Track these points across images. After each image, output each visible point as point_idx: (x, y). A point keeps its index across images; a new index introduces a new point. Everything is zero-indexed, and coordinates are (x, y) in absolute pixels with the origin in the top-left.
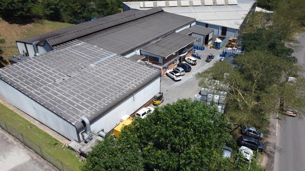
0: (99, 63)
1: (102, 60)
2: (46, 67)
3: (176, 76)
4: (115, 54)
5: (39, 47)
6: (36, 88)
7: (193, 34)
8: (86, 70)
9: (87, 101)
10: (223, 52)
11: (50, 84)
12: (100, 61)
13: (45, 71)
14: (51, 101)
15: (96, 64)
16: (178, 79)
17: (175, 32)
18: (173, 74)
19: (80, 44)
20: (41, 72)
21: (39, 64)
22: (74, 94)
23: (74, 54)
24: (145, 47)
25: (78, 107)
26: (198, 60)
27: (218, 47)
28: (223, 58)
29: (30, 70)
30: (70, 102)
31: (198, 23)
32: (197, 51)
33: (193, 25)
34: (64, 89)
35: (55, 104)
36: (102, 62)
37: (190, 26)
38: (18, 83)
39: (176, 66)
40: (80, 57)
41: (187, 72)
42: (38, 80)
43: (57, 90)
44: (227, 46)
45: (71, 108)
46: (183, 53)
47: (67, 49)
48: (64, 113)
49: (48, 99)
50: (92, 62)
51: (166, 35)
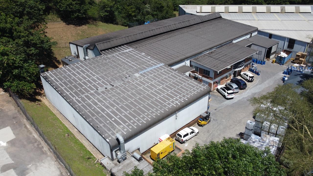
0: (144, 73)
1: (148, 70)
2: (91, 73)
3: (228, 93)
4: (162, 64)
5: (88, 50)
6: (78, 95)
7: (253, 46)
8: (129, 79)
9: (126, 116)
10: (288, 69)
11: (92, 92)
12: (145, 71)
13: (89, 77)
14: (90, 112)
15: (141, 74)
16: (230, 97)
17: (232, 42)
18: (225, 91)
19: (128, 50)
20: (85, 78)
21: (86, 69)
22: (113, 106)
23: (121, 61)
24: (196, 57)
25: (115, 121)
26: (256, 76)
27: (282, 61)
28: (287, 76)
29: (75, 75)
30: (108, 115)
31: (260, 33)
32: (255, 65)
33: (253, 34)
34: (105, 99)
35: (93, 115)
36: (148, 72)
37: (251, 36)
38: (63, 88)
39: (229, 82)
40: (127, 64)
41: (241, 89)
42: (82, 86)
43: (98, 99)
44: (293, 62)
45: (108, 122)
46: (239, 67)
47: (114, 55)
48: (101, 127)
49: (87, 109)
50: (137, 71)
51: (221, 46)
